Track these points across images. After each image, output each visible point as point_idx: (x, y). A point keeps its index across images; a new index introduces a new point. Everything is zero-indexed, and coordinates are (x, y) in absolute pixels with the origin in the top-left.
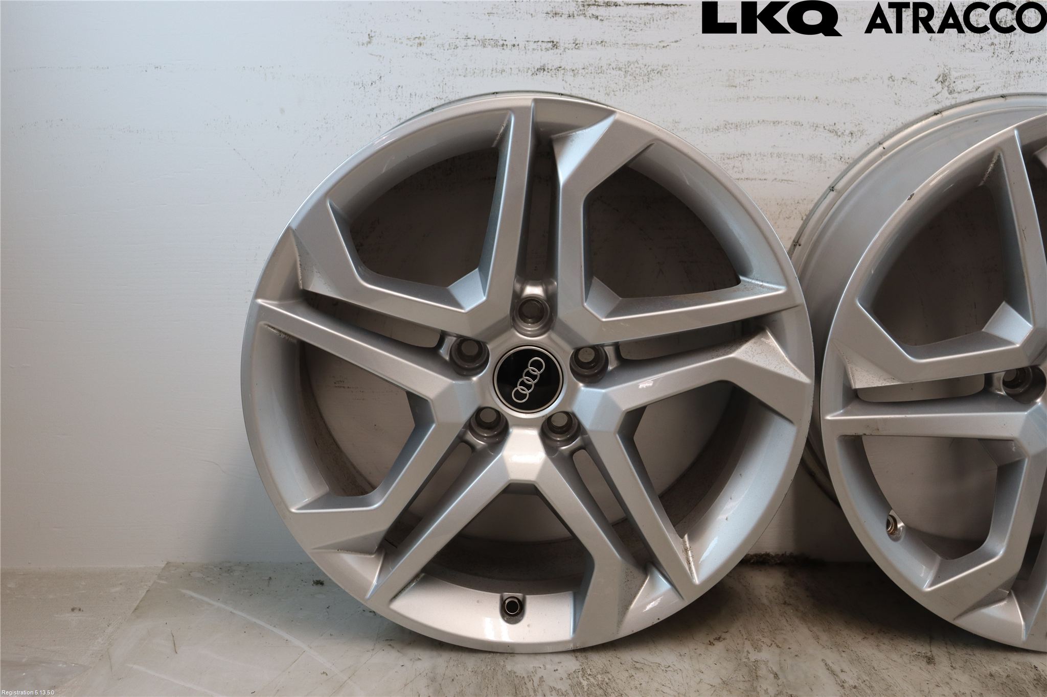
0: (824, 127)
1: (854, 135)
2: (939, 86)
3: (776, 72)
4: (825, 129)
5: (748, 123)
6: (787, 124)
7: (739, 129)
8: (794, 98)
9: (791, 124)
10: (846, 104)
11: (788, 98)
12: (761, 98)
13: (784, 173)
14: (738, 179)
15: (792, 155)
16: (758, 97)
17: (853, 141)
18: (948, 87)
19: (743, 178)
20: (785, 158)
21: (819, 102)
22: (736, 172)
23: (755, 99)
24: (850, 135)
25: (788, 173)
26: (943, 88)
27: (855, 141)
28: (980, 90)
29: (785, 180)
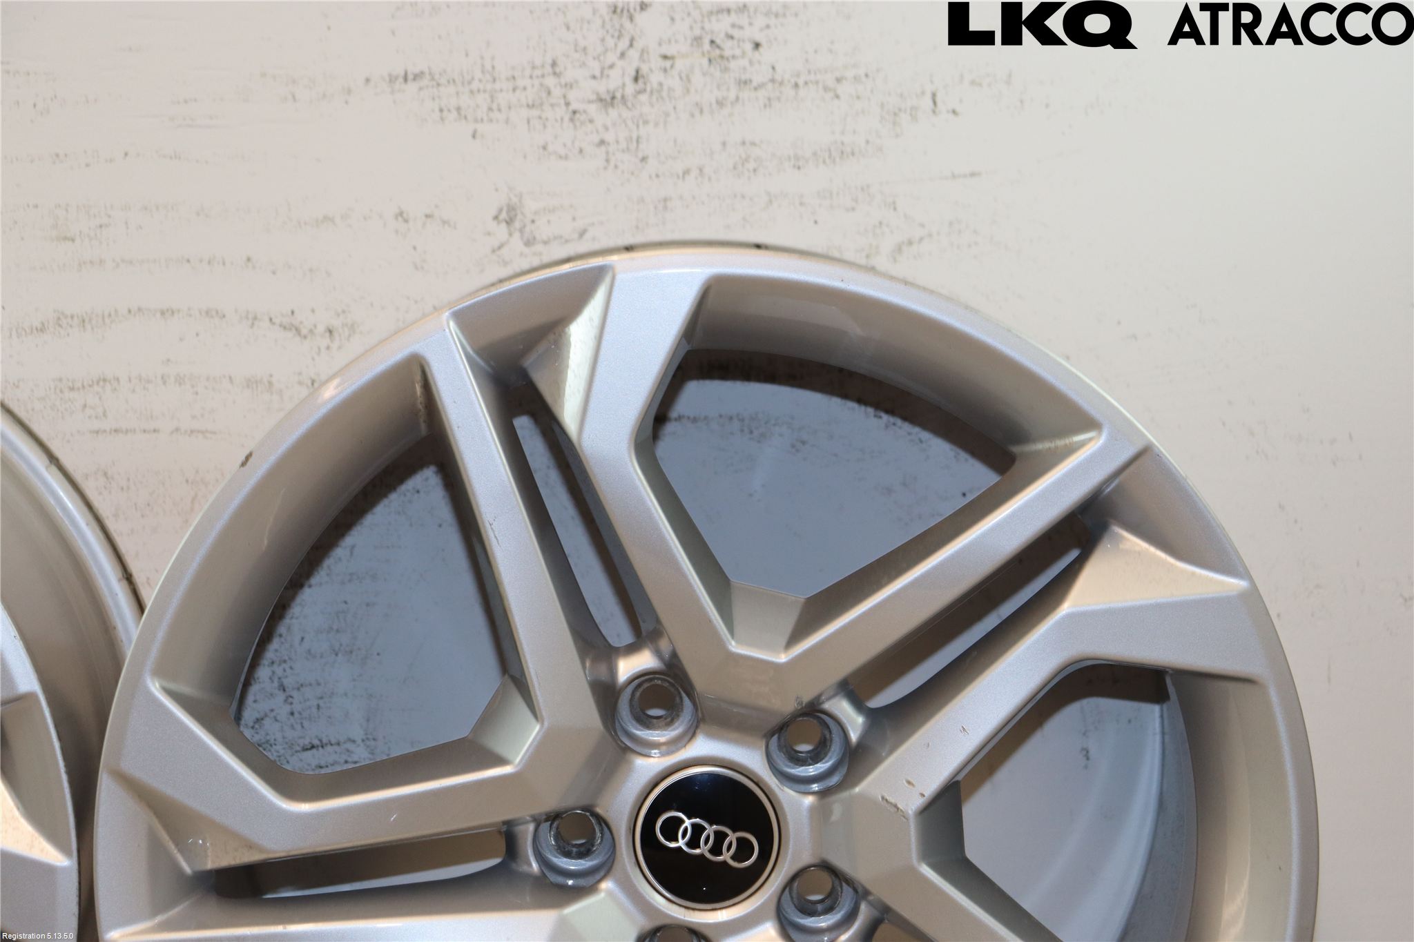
0: (271, 320)
1: (336, 334)
2: (501, 231)
3: (157, 208)
4: (274, 324)
5: (106, 314)
6: (190, 316)
7: (88, 327)
8: (201, 261)
9: (201, 314)
10: (311, 270)
11: (188, 261)
12: (131, 262)
13: (194, 417)
14: (97, 432)
15: (208, 379)
16: (123, 261)
17: (335, 346)
18: (521, 231)
19: (108, 430)
20: (193, 386)
21: (254, 267)
22: (90, 417)
23: (118, 265)
24: (328, 334)
25: (202, 416)
26: (510, 235)
27: (340, 348)
28: (588, 236)
29: (199, 432)
